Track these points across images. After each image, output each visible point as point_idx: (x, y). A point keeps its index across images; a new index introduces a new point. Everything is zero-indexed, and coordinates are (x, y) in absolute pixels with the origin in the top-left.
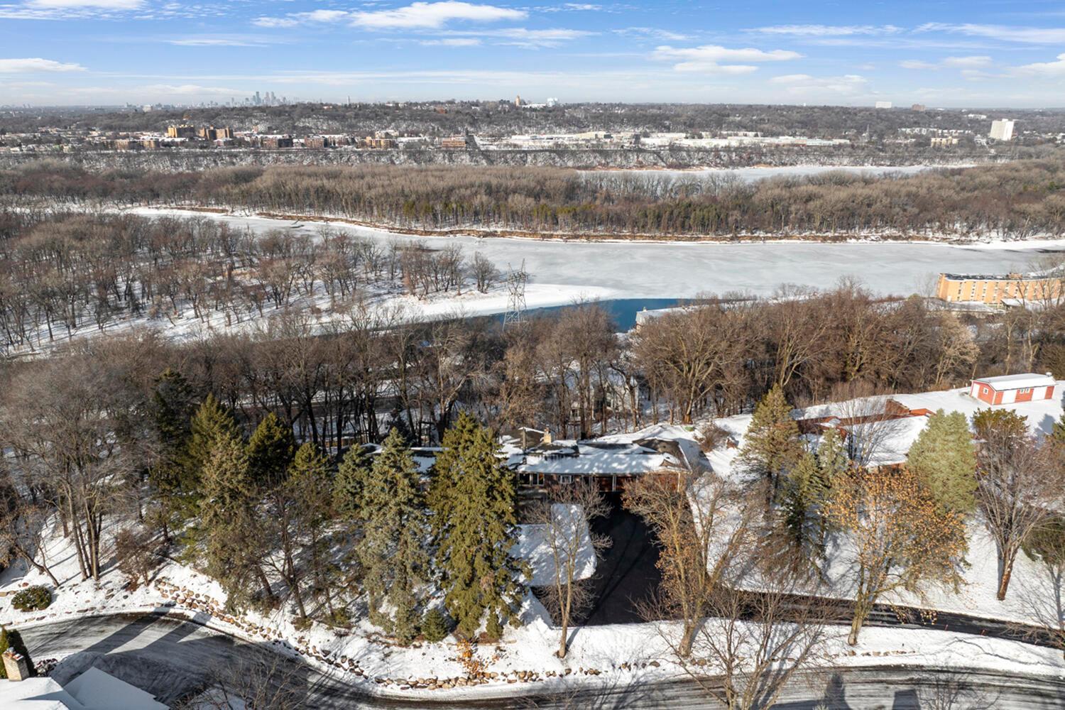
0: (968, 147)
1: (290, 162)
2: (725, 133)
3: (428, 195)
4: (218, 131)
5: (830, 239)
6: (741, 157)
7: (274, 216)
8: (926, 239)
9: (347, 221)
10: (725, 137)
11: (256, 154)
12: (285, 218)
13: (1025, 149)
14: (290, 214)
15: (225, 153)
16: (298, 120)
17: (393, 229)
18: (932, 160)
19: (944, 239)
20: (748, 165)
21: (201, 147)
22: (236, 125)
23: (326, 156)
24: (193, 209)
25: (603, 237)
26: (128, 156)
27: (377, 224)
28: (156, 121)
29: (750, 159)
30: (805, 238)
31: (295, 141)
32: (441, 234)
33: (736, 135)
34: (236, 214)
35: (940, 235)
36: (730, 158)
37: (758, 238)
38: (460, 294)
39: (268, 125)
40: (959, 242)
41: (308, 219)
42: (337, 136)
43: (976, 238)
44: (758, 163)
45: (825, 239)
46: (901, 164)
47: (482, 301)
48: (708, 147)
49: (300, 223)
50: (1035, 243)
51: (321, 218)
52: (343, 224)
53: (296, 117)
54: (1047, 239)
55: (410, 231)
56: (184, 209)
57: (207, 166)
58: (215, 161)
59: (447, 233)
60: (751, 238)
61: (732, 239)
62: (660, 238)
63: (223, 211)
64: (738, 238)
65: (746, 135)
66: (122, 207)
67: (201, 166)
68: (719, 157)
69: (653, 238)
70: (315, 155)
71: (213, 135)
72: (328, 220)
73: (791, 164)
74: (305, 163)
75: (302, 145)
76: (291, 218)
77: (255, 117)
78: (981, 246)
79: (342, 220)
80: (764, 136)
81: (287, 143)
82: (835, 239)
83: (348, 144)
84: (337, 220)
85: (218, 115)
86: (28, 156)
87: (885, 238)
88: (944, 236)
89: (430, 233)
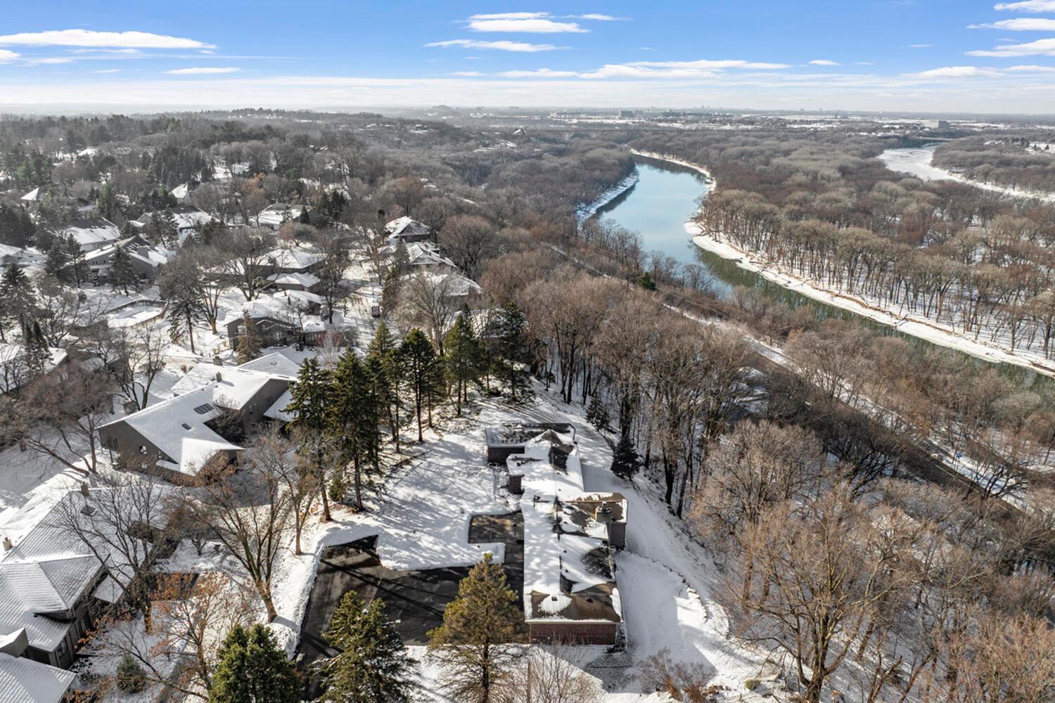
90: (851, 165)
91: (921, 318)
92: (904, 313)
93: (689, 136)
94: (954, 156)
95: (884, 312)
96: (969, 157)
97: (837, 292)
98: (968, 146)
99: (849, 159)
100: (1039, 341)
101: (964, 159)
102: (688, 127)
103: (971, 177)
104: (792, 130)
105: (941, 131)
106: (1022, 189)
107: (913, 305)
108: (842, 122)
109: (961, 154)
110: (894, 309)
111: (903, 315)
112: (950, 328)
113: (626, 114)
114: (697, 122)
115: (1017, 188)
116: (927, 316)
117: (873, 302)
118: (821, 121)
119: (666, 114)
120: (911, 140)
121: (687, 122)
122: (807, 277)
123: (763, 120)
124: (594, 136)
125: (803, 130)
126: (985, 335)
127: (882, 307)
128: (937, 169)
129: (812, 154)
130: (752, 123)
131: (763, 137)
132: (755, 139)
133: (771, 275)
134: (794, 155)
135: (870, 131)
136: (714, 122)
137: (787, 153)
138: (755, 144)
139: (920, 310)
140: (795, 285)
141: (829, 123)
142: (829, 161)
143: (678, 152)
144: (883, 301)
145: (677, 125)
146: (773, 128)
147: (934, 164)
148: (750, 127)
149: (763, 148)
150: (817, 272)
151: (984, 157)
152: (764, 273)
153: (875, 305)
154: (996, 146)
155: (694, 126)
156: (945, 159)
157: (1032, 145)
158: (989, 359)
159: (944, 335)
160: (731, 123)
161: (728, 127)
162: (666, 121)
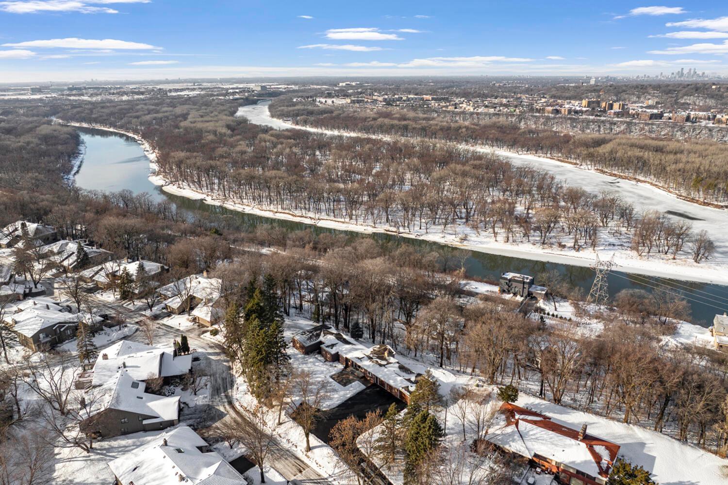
1: (650, 132)
3: (719, 174)
4: (615, 104)
7: (604, 172)
9: (651, 184)
11: (629, 124)
12: (611, 175)
14: (616, 172)
15: (609, 121)
16: (682, 97)
17: (681, 196)
21: (597, 116)
22: (635, 99)
23: (681, 129)
24: (558, 160)
26: (548, 118)
27: (671, 190)
28: (583, 94)
31: (665, 115)
32: (717, 206)
34: (582, 167)
38: (674, 259)
39: (656, 100)
41: (626, 178)
42: (701, 113)
47: (689, 268)
49: (619, 180)
51: (635, 179)
52: (648, 186)
53: (680, 95)
55: (693, 200)
56: (554, 159)
57: (593, 129)
58: (599, 126)
59: (722, 207)
63: (575, 164)
66: (520, 153)
67: (589, 128)
70: (673, 127)
71: (611, 107)
72: (639, 181)
74: (663, 133)
75: (670, 118)
76: (615, 175)
77: (649, 94)
79: (649, 183)
81: (660, 116)
83: (709, 119)
84: (645, 182)
85: (624, 91)
86: (495, 114)
89: (708, 204)
90: (232, 123)
91: (326, 217)
92: (317, 216)
93: (103, 107)
94: (282, 110)
95: (306, 217)
96: (291, 111)
97: (276, 210)
98: (286, 104)
99: (226, 119)
100: (384, 220)
101: (289, 112)
102: (94, 99)
103: (297, 124)
104: (173, 98)
105: (263, 92)
106: (326, 129)
107: (319, 210)
108: (200, 88)
109: (285, 109)
110: (311, 214)
111: (317, 218)
112: (343, 220)
113: (35, 91)
114: (100, 94)
115: (323, 128)
116: (328, 215)
117: (298, 212)
118: (188, 89)
119: (70, 89)
120: (251, 100)
121: (92, 95)
122: (253, 204)
123: (149, 91)
124: (22, 111)
125: (179, 97)
126: (360, 221)
127: (304, 215)
128: (275, 119)
129: (202, 116)
130: (142, 93)
131: (157, 105)
132: (153, 107)
133: (229, 205)
134: (190, 118)
135: (225, 95)
136: (113, 94)
137: (185, 117)
138: (157, 112)
139: (323, 214)
140: (248, 210)
141: (194, 89)
142: (216, 121)
143: (103, 122)
144: (304, 211)
145: (86, 98)
146: (159, 96)
147: (272, 116)
148: (142, 97)
149: (166, 114)
150: (258, 199)
151: (298, 110)
152: (225, 205)
153: (300, 214)
154: (301, 102)
155: (99, 98)
156: (278, 113)
157: (318, 100)
158: (366, 232)
159: (341, 224)
160: (126, 93)
161: (125, 98)
162: (74, 95)
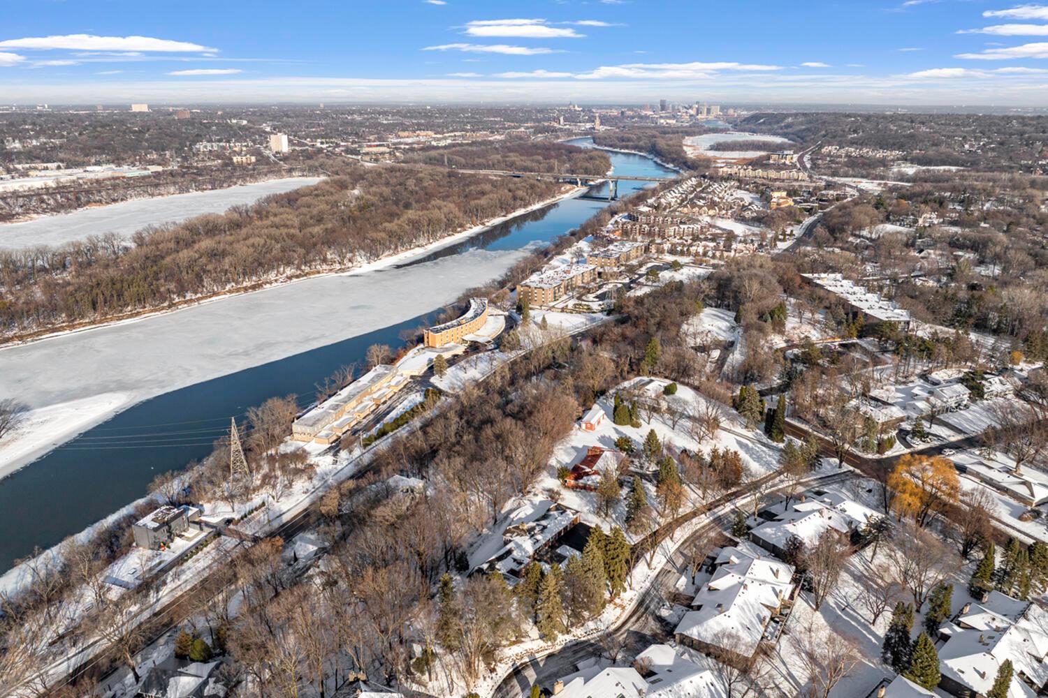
0: (266, 165)
2: (19, 167)
5: (250, 288)
6: (68, 199)
8: (319, 272)
10: (25, 174)
13: (310, 162)
18: (243, 178)
19: (331, 270)
20: (79, 206)
25: (38, 334)
29: (78, 199)
30: (230, 291)
33: (35, 169)
35: (325, 267)
36: (56, 200)
37: (191, 301)
40: (342, 270)
43: (350, 265)
44: (88, 203)
45: (246, 289)
46: (221, 187)
47: (5, 449)
48: (21, 190)
50: (387, 261)
54: (391, 255)
60: (186, 302)
61: (170, 307)
62: (101, 322)
64: (174, 305)
65: (46, 169)
68: (43, 201)
69: (93, 323)
73: (122, 200)
78: (356, 271)
80: (67, 167)
82: (254, 288)
87: (290, 278)
88: (328, 267)
